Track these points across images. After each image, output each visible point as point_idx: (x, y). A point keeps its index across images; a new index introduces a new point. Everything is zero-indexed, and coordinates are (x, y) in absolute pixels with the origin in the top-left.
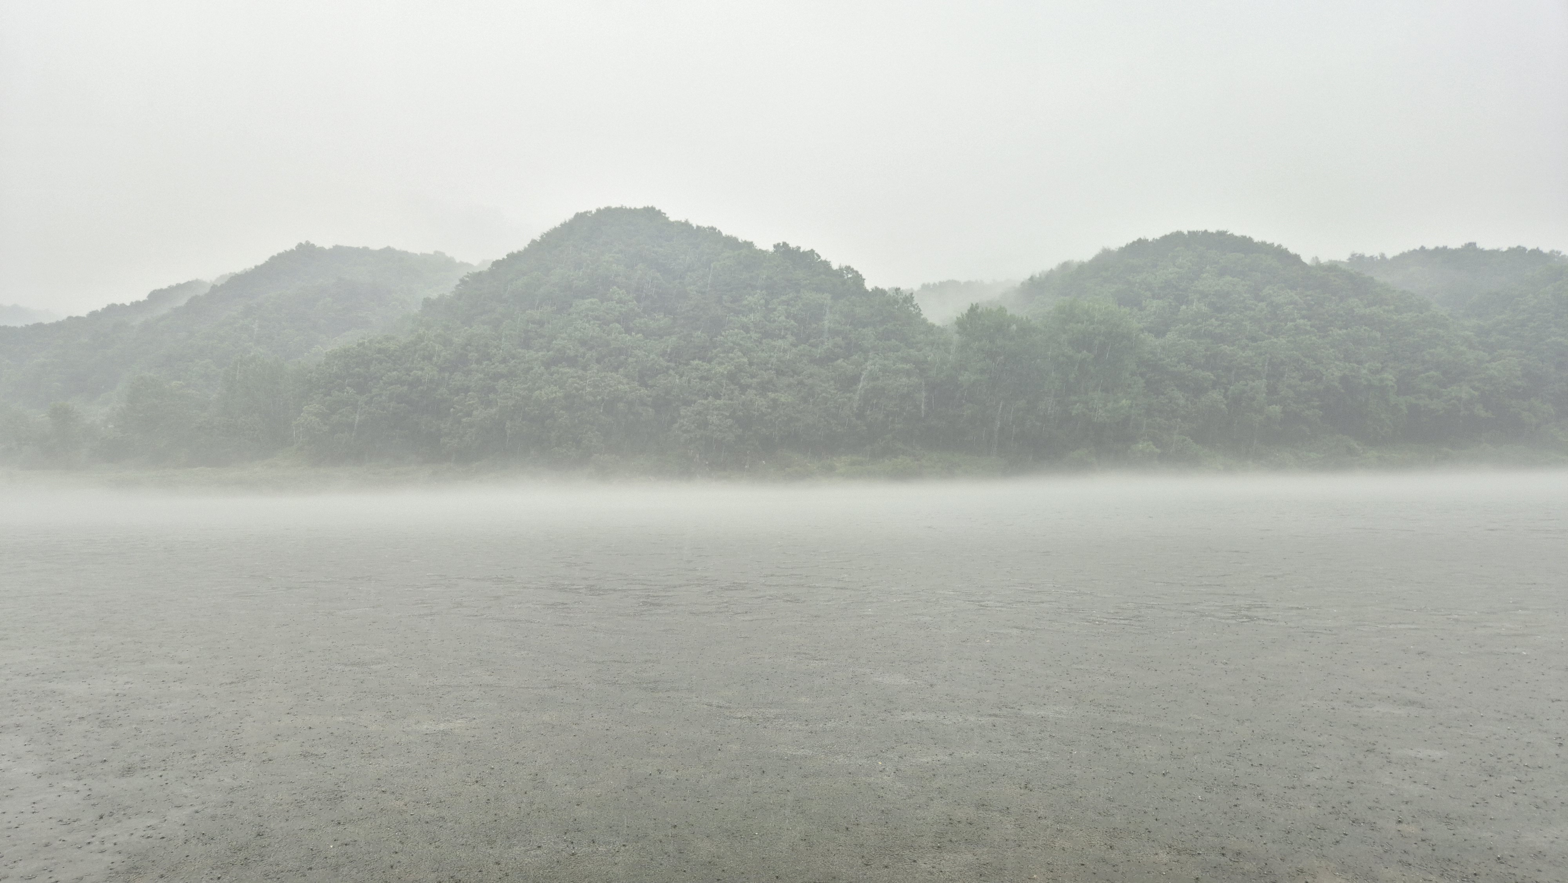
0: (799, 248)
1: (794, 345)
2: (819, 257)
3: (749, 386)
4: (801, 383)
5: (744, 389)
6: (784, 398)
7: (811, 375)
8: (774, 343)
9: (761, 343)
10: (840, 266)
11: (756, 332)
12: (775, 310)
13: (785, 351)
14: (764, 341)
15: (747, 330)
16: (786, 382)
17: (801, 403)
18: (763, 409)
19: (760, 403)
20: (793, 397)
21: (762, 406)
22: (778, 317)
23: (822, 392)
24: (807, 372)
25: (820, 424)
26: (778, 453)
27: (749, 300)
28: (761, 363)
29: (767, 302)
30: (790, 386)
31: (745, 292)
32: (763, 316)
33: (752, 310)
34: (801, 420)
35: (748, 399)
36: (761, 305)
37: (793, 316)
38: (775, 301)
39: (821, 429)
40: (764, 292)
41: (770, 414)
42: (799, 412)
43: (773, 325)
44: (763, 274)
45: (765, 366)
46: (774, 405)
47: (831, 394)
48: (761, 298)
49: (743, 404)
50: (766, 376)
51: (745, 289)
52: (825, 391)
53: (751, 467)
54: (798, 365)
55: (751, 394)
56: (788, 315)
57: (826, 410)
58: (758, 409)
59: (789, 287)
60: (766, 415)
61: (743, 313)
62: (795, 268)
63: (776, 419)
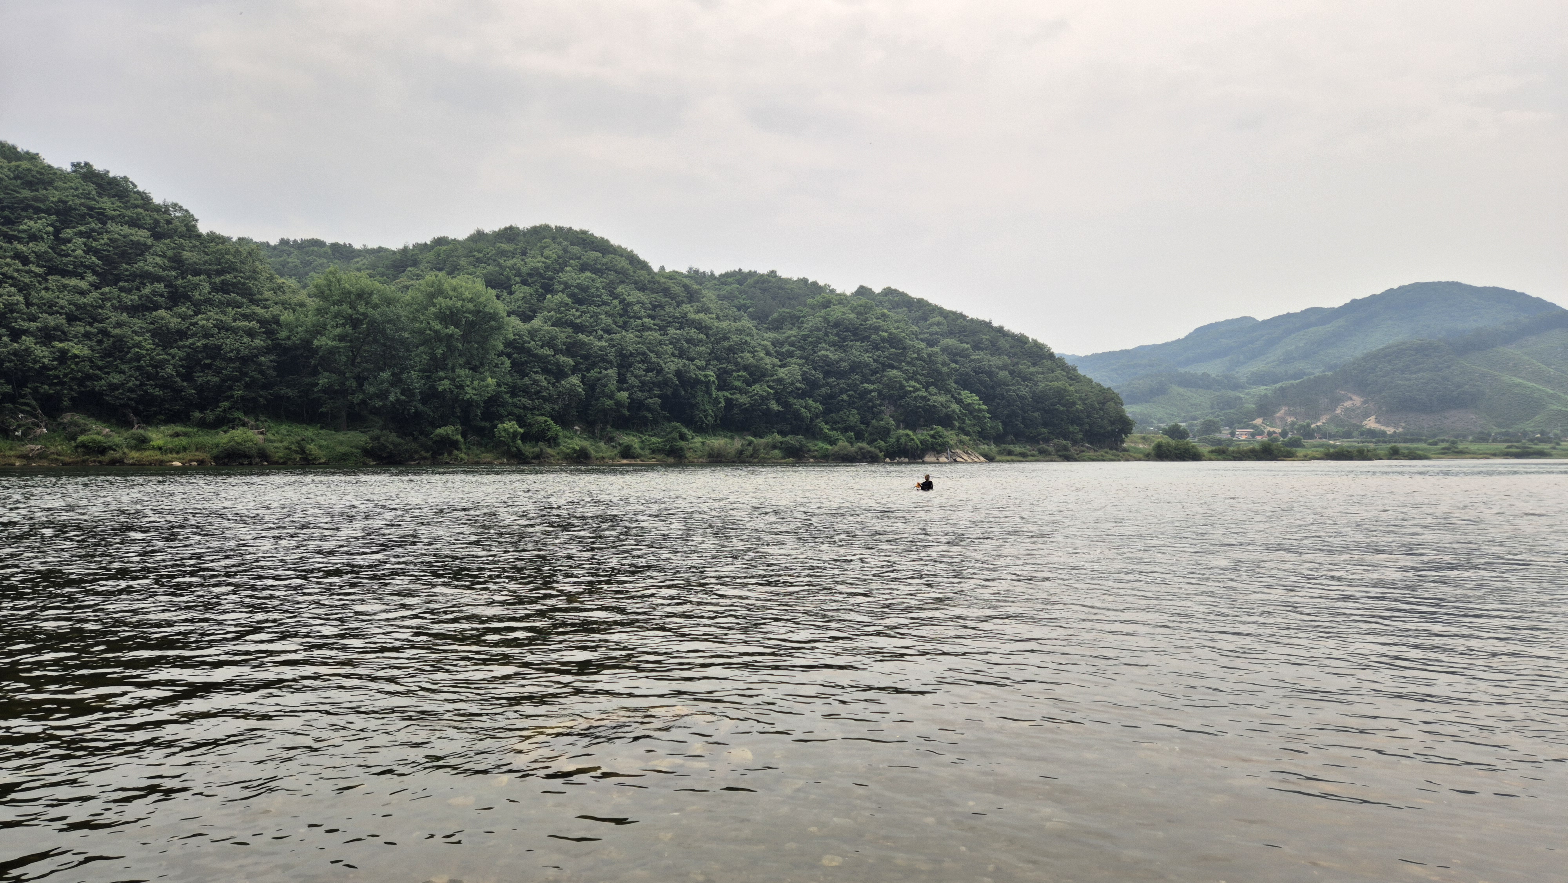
0: (108, 172)
1: (97, 287)
2: (135, 186)
3: (26, 332)
4: (105, 333)
5: (16, 335)
6: (77, 349)
7: (119, 325)
8: (67, 282)
9: (47, 280)
10: (164, 202)
11: (38, 265)
12: (69, 241)
13: (82, 293)
14: (49, 277)
15: (25, 261)
16: (82, 330)
17: (102, 358)
18: (46, 361)
19: (42, 353)
20: (91, 348)
21: (44, 357)
22: (73, 251)
23: (134, 346)
24: (113, 320)
25: (131, 384)
26: (67, 418)
27: (30, 225)
28: (45, 304)
29: (57, 232)
30: (87, 336)
31: (24, 214)
32: (49, 247)
33: (34, 237)
34: (101, 379)
35: (23, 347)
36: (47, 233)
37: (96, 252)
38: (68, 230)
39: (131, 390)
40: (53, 217)
41: (56, 368)
42: (100, 368)
43: (65, 260)
44: (53, 196)
45: (50, 307)
46: (63, 357)
47: (147, 350)
48: (49, 225)
49: (15, 353)
50: (52, 321)
51: (25, 209)
52: (138, 345)
53: (24, 434)
54: (100, 310)
55: (28, 341)
56: (89, 250)
57: (139, 368)
58: (39, 361)
59: (91, 216)
60: (51, 370)
61: (19, 240)
62: (100, 195)
63: (66, 375)
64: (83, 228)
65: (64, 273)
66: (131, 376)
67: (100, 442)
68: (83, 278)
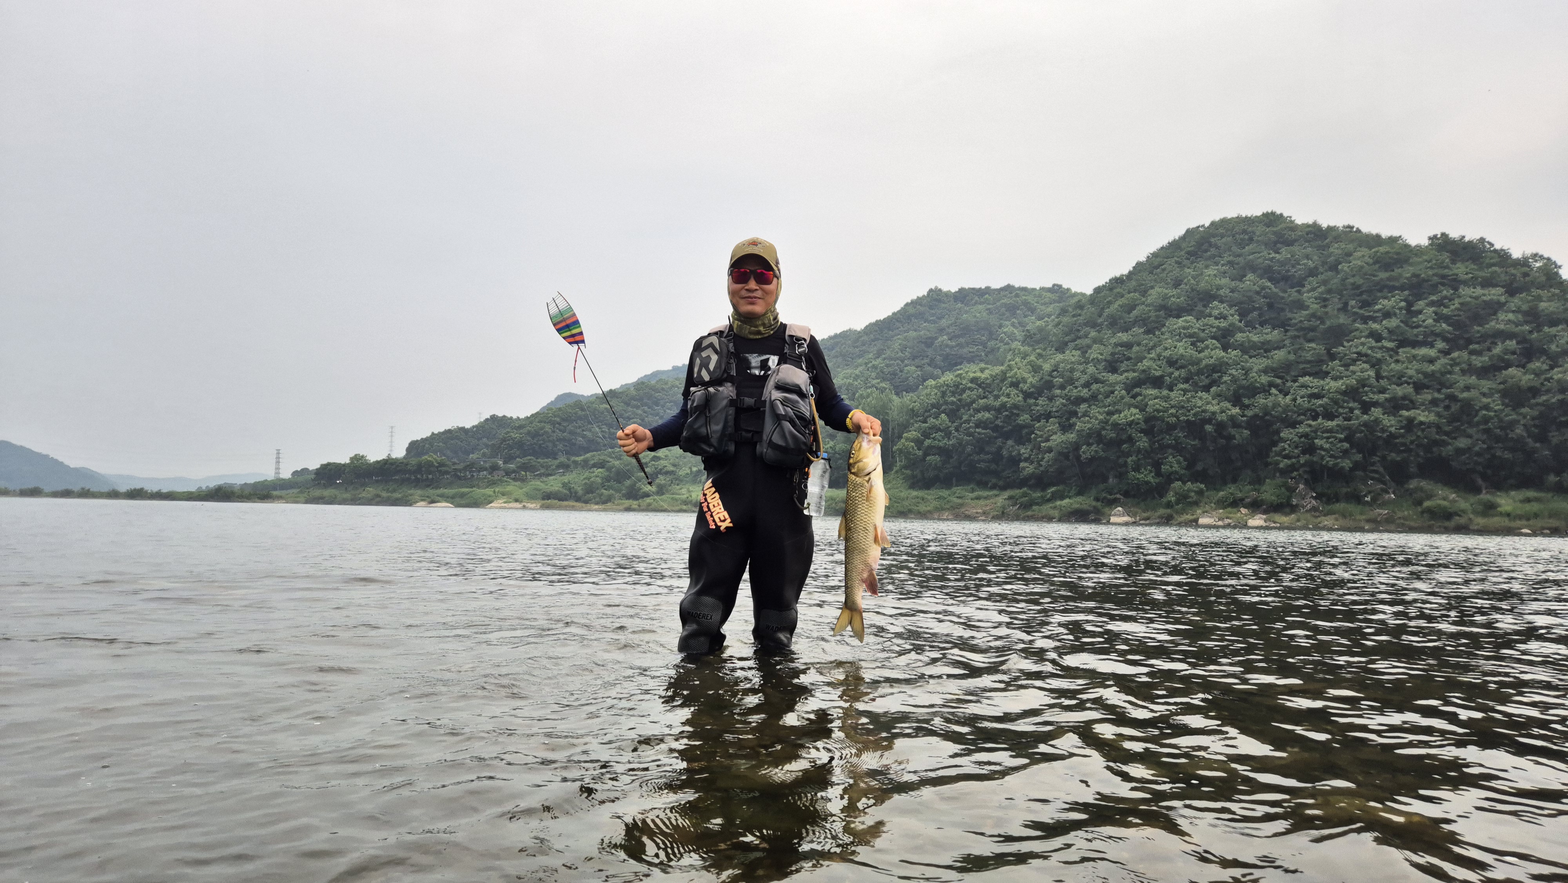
0: (1464, 237)
1: (1446, 353)
2: (1492, 245)
3: (1375, 404)
4: (1452, 398)
5: (1366, 407)
6: (1422, 416)
7: (1467, 388)
8: (1416, 352)
9: (1397, 353)
10: (1524, 254)
11: (1391, 340)
12: (1420, 312)
13: (1431, 361)
14: (1400, 350)
15: (1378, 337)
16: (1429, 397)
17: (1449, 423)
18: (1393, 429)
19: (1390, 422)
20: (1438, 415)
21: (1392, 426)
22: (1424, 321)
23: (1481, 408)
24: (1461, 384)
25: (1477, 448)
26: (1413, 484)
27: (1384, 304)
28: (1394, 376)
29: (1410, 304)
30: (1434, 402)
31: (1379, 294)
32: (1402, 321)
33: (1387, 315)
34: (1449, 444)
35: (1372, 418)
36: (1401, 309)
37: (1446, 319)
38: (1420, 303)
39: (1478, 454)
40: (1406, 293)
41: (1402, 436)
42: (1447, 434)
43: (1415, 331)
44: (1407, 272)
45: (1399, 379)
46: (1410, 425)
47: (1495, 411)
48: (1402, 300)
49: (1365, 424)
50: (1400, 391)
51: (1380, 291)
52: (1486, 407)
53: (1374, 500)
54: (1449, 376)
55: (1376, 412)
56: (1439, 317)
57: (1487, 431)
58: (1386, 431)
59: (1443, 284)
60: (1397, 438)
61: (1374, 319)
62: (1454, 262)
63: (1412, 442)
64: (1434, 298)
65: (1415, 344)
66: (1477, 440)
67: (1445, 507)
68: (1432, 346)
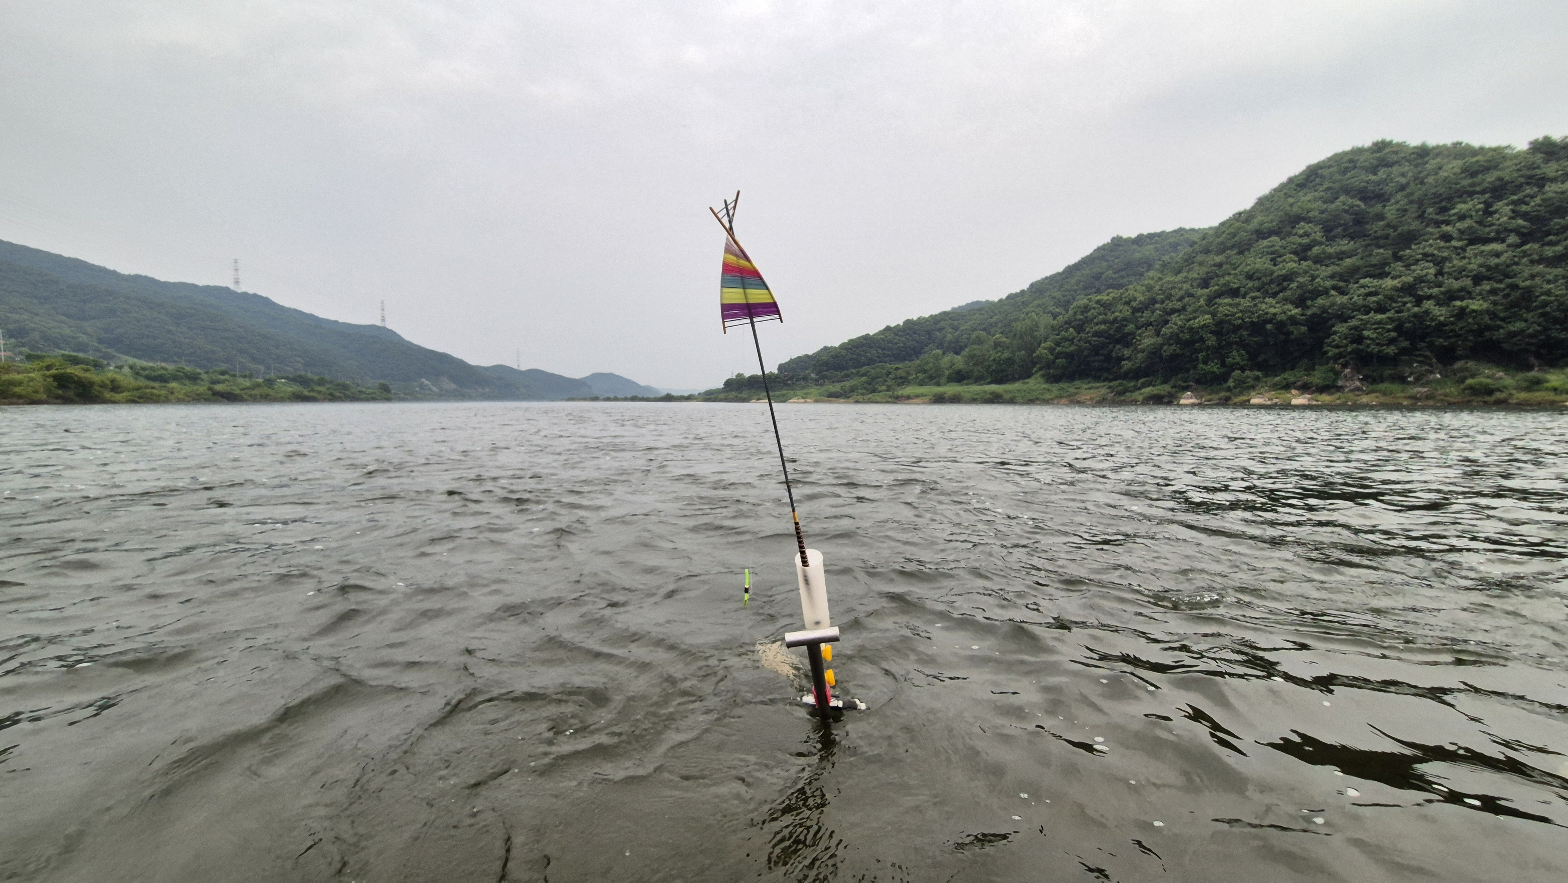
1: (1516, 246)
3: (1429, 297)
4: (1514, 287)
5: (1419, 301)
6: (1475, 305)
7: (1533, 277)
8: (1485, 248)
9: (1465, 251)
11: (1460, 239)
12: (1497, 212)
13: (1498, 255)
14: (1468, 248)
15: (1447, 238)
16: (1488, 288)
17: (1506, 309)
18: (1442, 318)
19: (1440, 313)
20: (1495, 303)
21: (1441, 315)
22: (1499, 219)
23: (1542, 294)
24: (1526, 274)
25: (1531, 331)
26: (1458, 365)
27: (1462, 207)
28: (1455, 271)
29: (1488, 205)
30: (1493, 292)
31: (1457, 200)
32: (1476, 222)
33: (1462, 217)
34: (1503, 328)
35: (1423, 309)
36: (1477, 211)
37: (1525, 216)
38: (1500, 203)
39: (1531, 336)
40: (1487, 196)
41: (1452, 323)
42: (1503, 319)
43: (1487, 230)
44: (1491, 178)
45: (1459, 274)
46: (1462, 313)
47: (1557, 296)
48: (1480, 203)
49: (1415, 315)
50: (1456, 285)
51: (1460, 196)
52: (1548, 293)
53: (1417, 380)
54: (1514, 267)
55: (1428, 304)
56: (1516, 214)
57: (1543, 315)
58: (1435, 320)
59: (1528, 184)
60: (1447, 325)
61: (1448, 223)
62: (1547, 161)
63: (1461, 329)
64: (1515, 197)
65: (1486, 241)
66: (1533, 323)
67: (1487, 384)
68: (1503, 241)
